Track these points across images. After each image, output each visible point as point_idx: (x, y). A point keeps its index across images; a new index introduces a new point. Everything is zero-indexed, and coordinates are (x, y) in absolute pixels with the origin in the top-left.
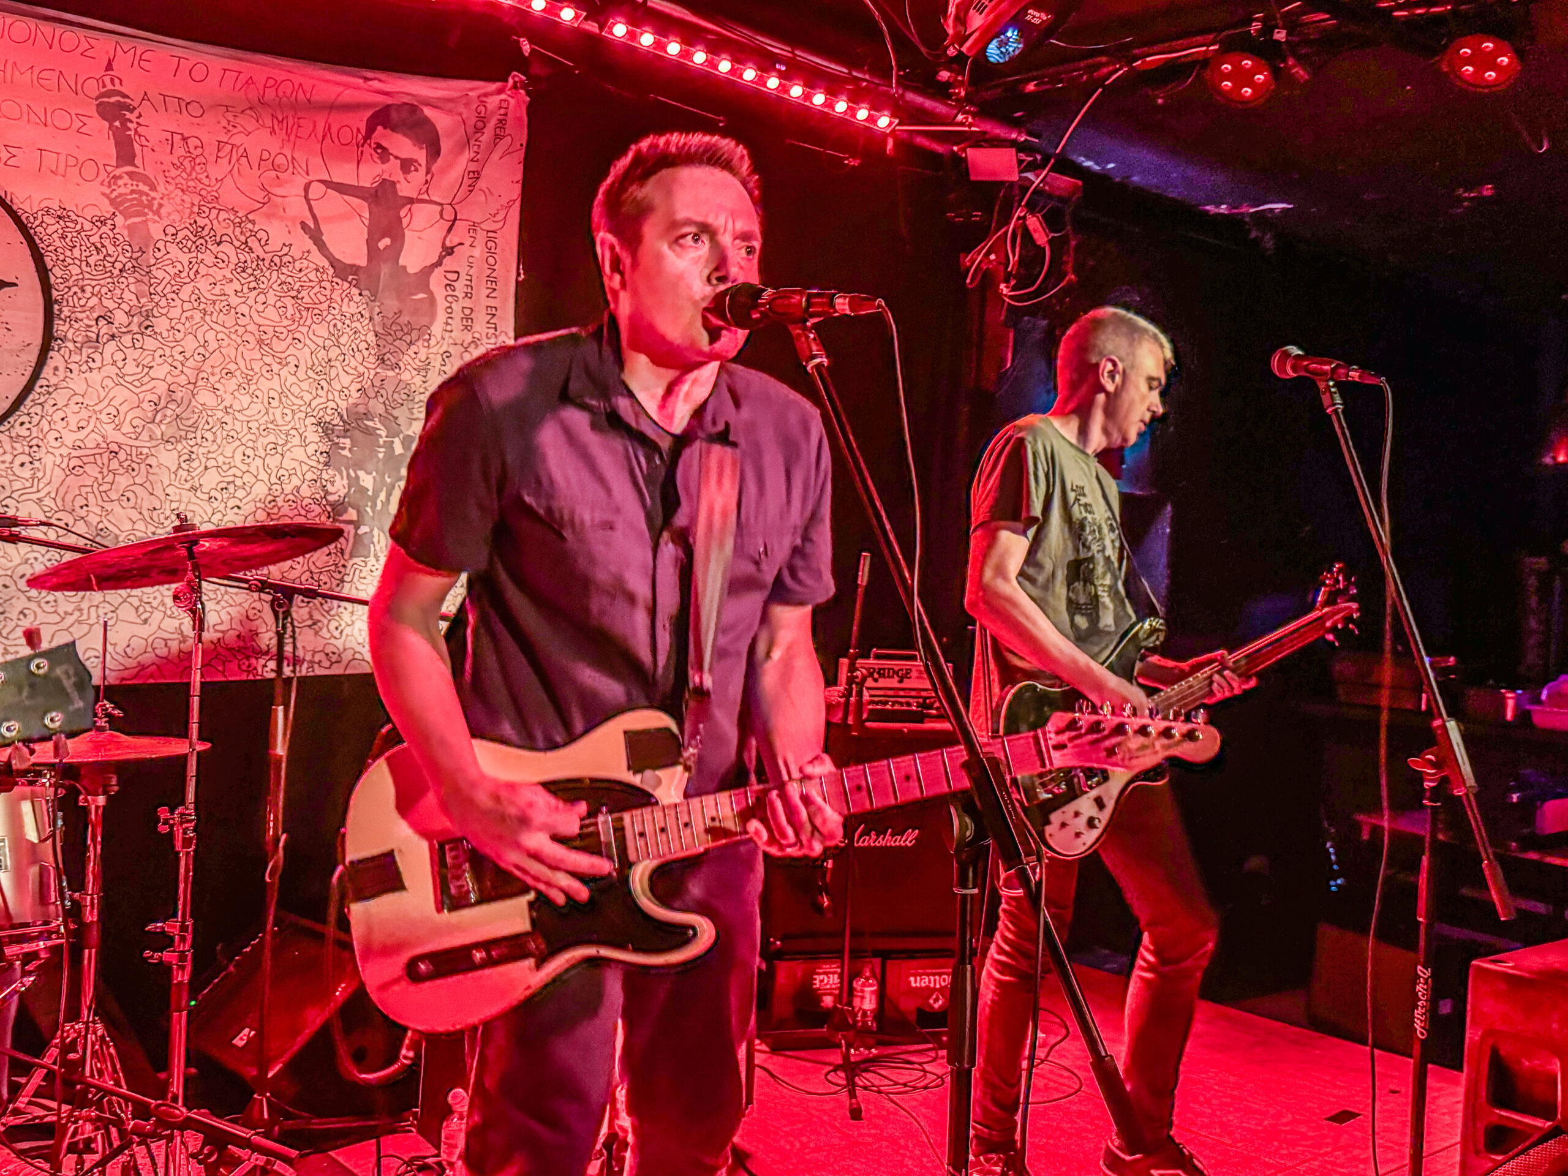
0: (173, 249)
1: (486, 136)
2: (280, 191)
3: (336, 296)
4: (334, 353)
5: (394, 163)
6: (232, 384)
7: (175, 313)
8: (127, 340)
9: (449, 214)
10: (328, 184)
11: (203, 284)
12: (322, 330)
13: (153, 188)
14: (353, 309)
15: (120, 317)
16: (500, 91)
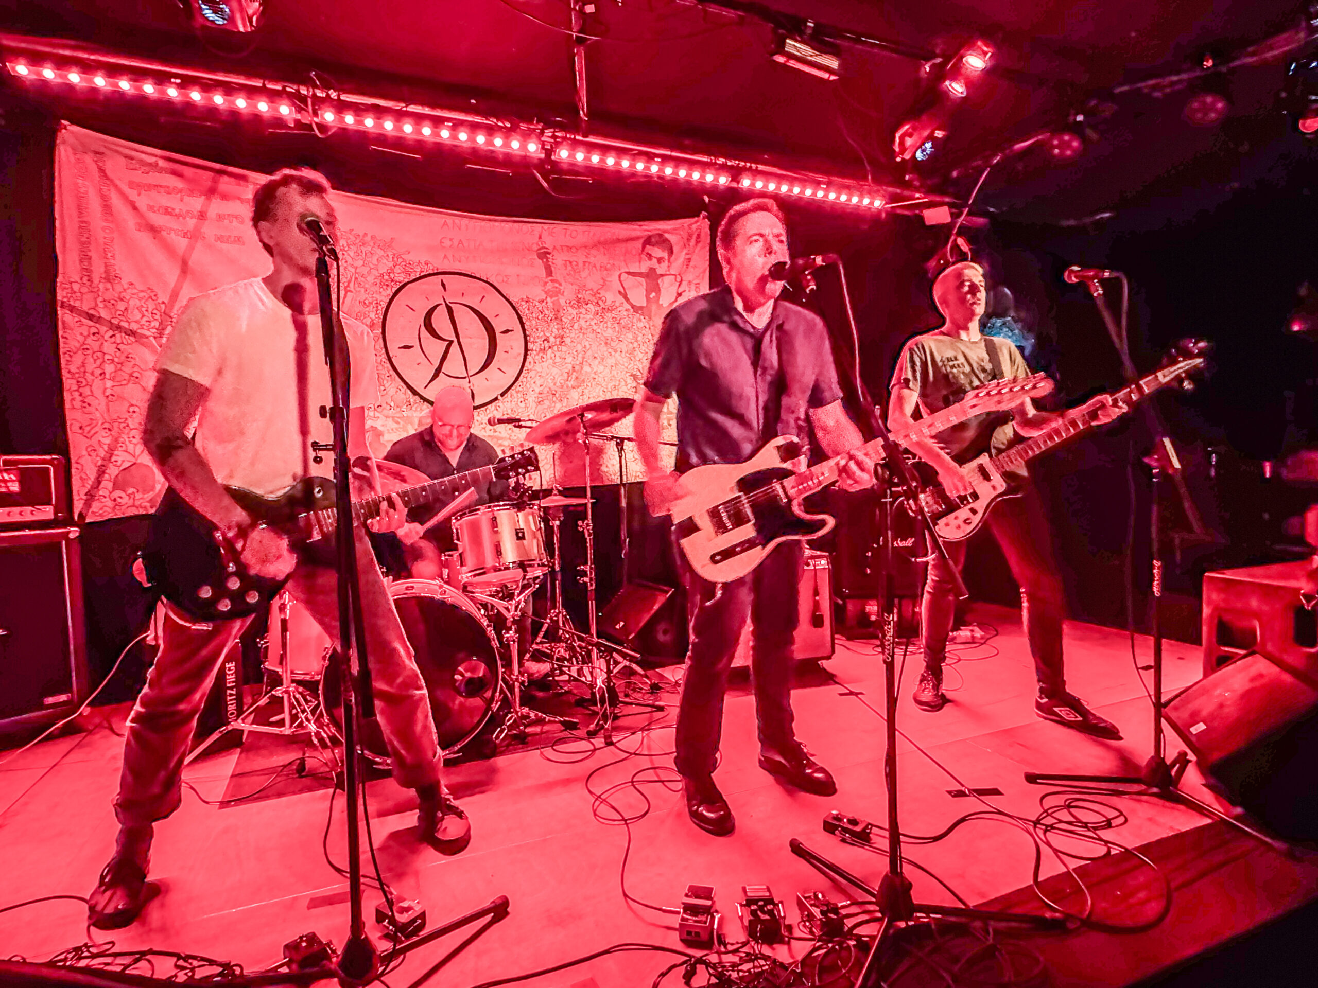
0: (569, 309)
1: (693, 241)
2: (609, 279)
3: (635, 320)
4: (636, 345)
5: (655, 260)
6: (597, 362)
7: (572, 335)
8: (555, 348)
9: (679, 279)
10: (629, 273)
11: (582, 322)
12: (630, 335)
13: (560, 285)
14: (641, 325)
15: (552, 339)
16: (696, 222)
